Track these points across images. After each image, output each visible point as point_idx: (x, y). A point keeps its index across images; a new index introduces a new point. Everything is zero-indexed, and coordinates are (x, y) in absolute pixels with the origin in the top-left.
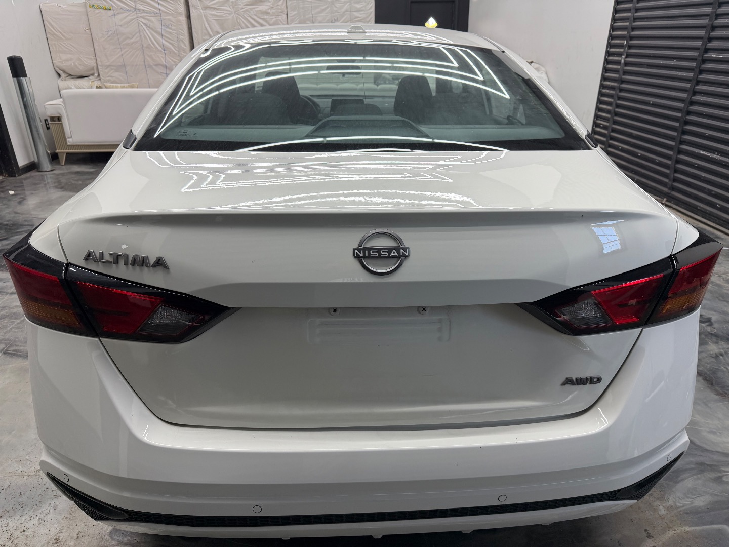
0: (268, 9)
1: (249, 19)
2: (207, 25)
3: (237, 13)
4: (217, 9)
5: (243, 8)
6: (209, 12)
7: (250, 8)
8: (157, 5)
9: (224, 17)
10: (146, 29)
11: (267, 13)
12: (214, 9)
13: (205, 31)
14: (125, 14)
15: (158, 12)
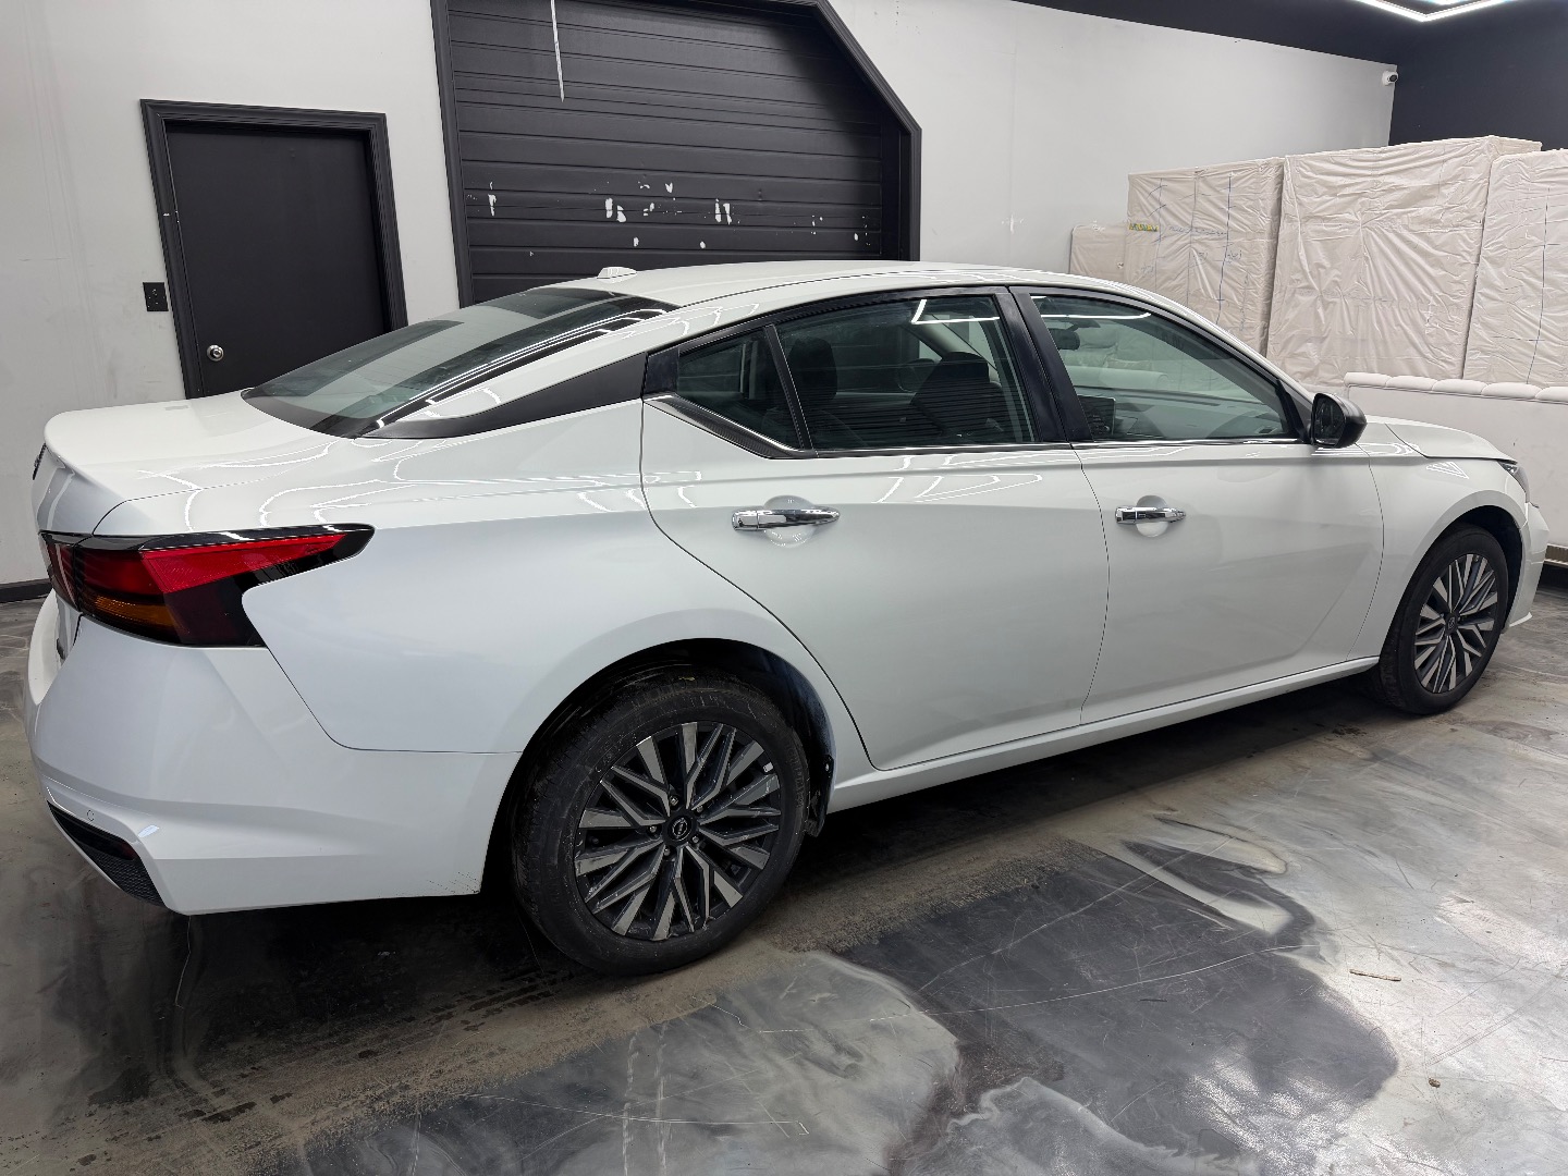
0: (1438, 212)
1: (1391, 236)
2: (1302, 252)
3: (1367, 224)
4: (1329, 220)
5: (1382, 215)
6: (1312, 226)
7: (1396, 214)
8: (1225, 219)
9: (1340, 234)
10: (1199, 262)
11: (1433, 222)
12: (1324, 219)
13: (1295, 264)
14: (1175, 238)
15: (1224, 230)
